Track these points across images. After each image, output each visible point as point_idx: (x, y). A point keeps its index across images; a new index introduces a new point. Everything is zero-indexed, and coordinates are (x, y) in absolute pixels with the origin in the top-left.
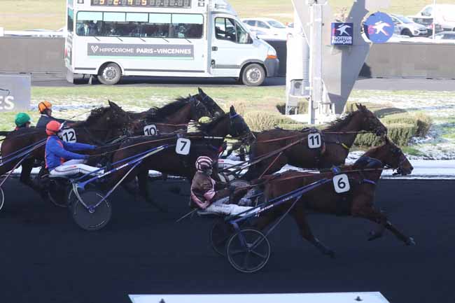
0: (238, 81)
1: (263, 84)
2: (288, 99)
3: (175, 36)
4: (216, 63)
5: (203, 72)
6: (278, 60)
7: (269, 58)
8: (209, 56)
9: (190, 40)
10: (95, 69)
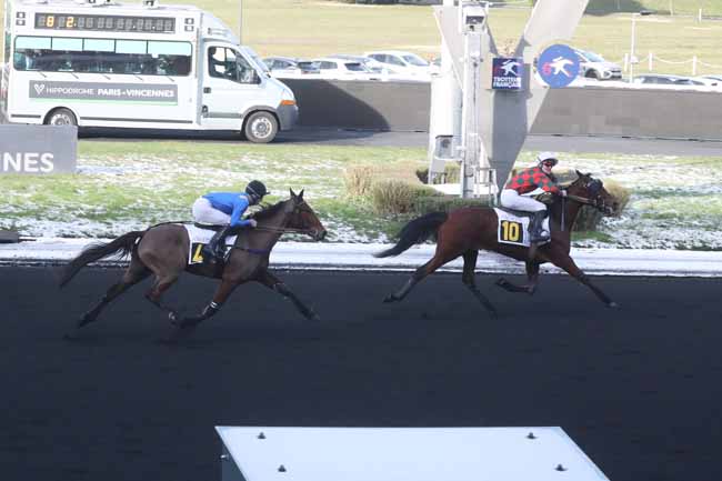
0: (240, 137)
1: (275, 140)
2: (431, 162)
3: (154, 72)
4: (209, 111)
5: (191, 122)
6: (297, 108)
7: (284, 104)
8: (200, 99)
9: (173, 77)
10: (39, 117)
